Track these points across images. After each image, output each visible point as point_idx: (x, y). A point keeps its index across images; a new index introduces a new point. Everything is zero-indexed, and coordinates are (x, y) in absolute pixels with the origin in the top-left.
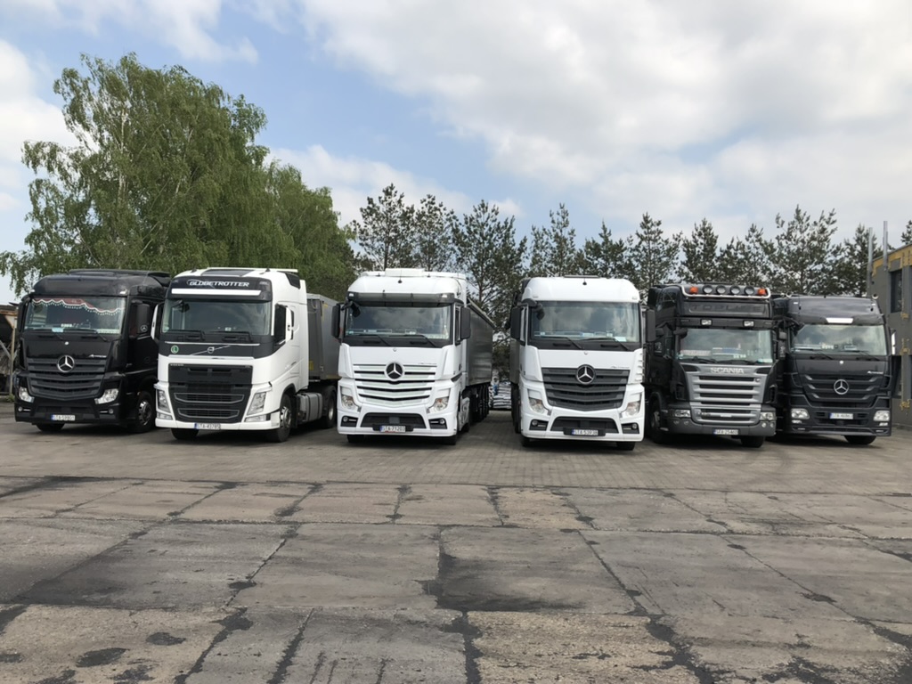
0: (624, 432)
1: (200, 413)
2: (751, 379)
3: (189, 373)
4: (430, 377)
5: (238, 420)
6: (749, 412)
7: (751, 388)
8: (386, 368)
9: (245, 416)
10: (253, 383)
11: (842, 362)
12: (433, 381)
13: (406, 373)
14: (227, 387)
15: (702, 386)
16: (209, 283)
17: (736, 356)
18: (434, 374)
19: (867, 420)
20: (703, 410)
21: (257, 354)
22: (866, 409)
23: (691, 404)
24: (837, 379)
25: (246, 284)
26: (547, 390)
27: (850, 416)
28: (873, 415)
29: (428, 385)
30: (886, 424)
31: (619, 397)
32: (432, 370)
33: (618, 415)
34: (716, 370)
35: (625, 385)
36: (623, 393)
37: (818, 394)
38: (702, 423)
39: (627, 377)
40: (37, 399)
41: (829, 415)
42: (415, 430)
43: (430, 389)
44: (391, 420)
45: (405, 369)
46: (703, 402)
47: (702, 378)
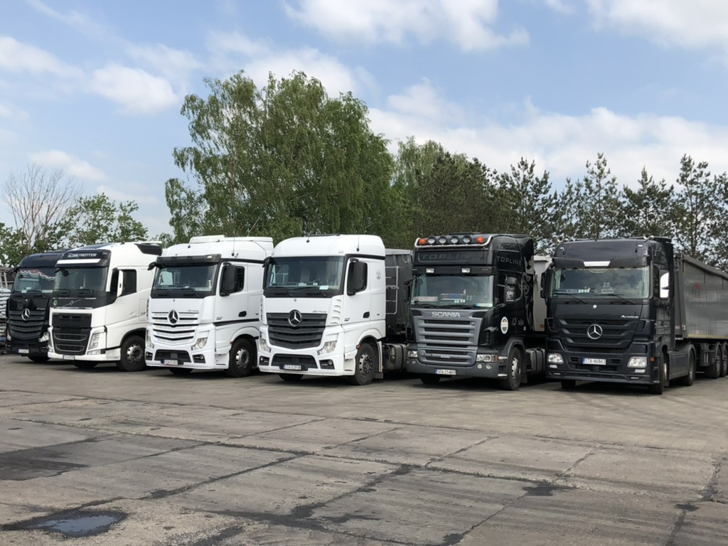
0: (322, 367)
1: (67, 348)
2: (468, 323)
3: (61, 320)
4: (195, 322)
5: (83, 353)
6: (466, 353)
7: (467, 331)
8: (168, 314)
9: (87, 350)
10: (92, 326)
11: (595, 306)
12: (197, 325)
13: (181, 319)
14: (78, 329)
15: (427, 329)
16: (76, 255)
17: (457, 301)
18: (196, 319)
19: (621, 366)
20: (427, 351)
21: (95, 305)
22: (619, 355)
23: (419, 345)
24: (591, 323)
25: (95, 255)
26: (270, 332)
27: (603, 362)
28: (627, 361)
29: (193, 328)
30: (643, 371)
31: (318, 337)
32: (195, 316)
33: (317, 353)
34: (436, 314)
35: (324, 327)
36: (321, 333)
37: (572, 338)
38: (426, 363)
39: (325, 320)
40: (12, 338)
41: (582, 361)
42: (185, 363)
43: (193, 331)
44: (172, 355)
45: (179, 316)
46: (428, 344)
47: (426, 321)
